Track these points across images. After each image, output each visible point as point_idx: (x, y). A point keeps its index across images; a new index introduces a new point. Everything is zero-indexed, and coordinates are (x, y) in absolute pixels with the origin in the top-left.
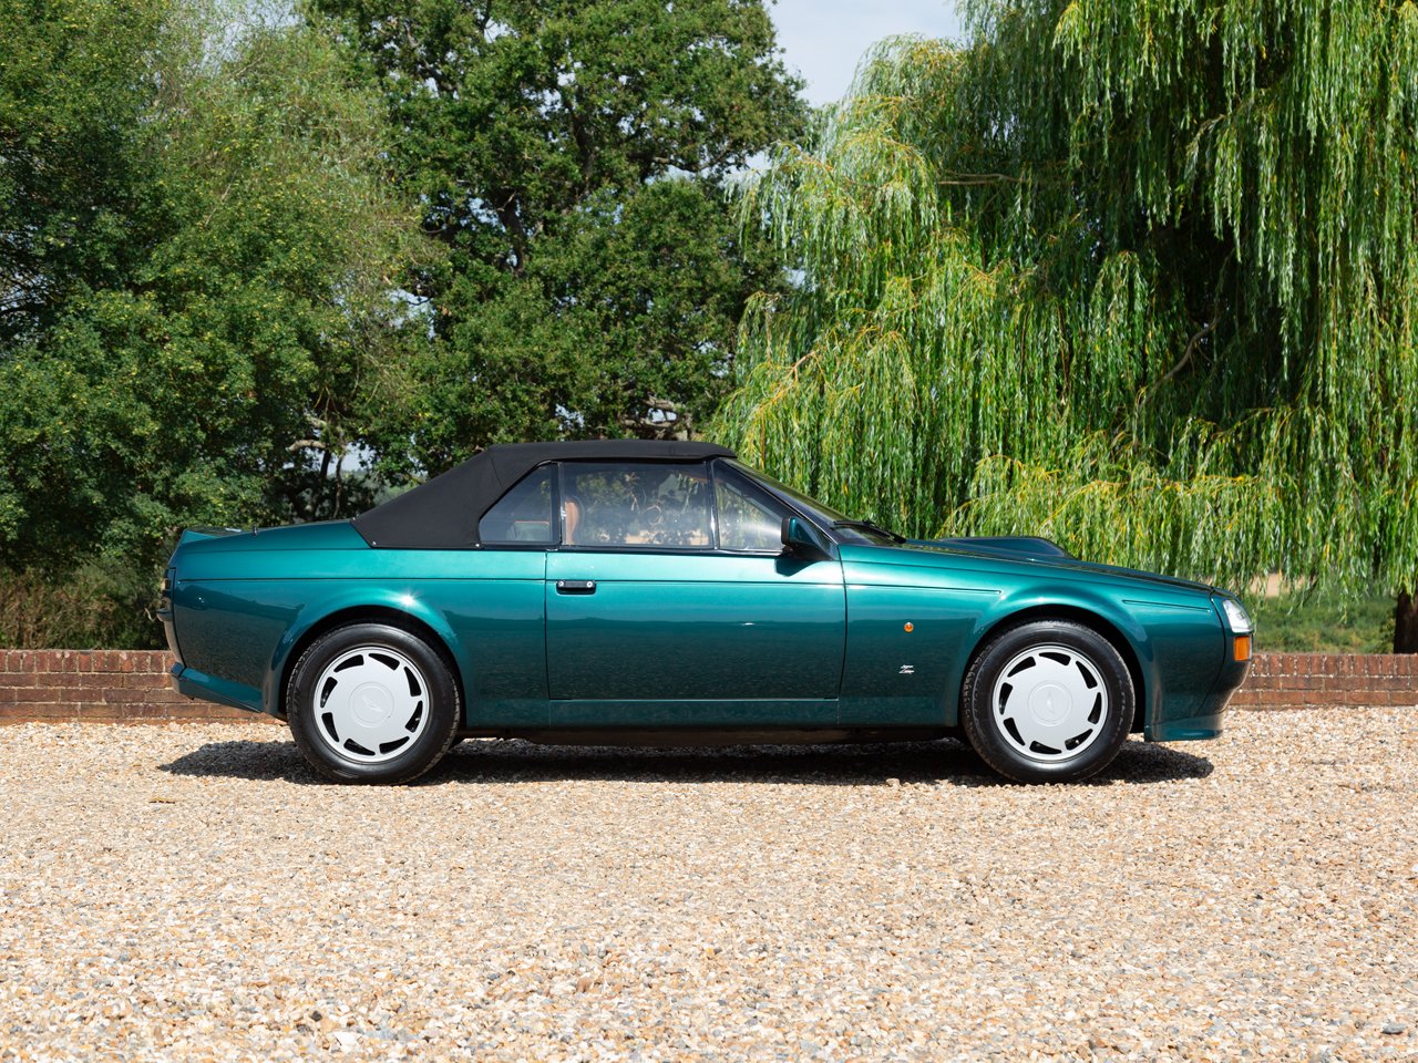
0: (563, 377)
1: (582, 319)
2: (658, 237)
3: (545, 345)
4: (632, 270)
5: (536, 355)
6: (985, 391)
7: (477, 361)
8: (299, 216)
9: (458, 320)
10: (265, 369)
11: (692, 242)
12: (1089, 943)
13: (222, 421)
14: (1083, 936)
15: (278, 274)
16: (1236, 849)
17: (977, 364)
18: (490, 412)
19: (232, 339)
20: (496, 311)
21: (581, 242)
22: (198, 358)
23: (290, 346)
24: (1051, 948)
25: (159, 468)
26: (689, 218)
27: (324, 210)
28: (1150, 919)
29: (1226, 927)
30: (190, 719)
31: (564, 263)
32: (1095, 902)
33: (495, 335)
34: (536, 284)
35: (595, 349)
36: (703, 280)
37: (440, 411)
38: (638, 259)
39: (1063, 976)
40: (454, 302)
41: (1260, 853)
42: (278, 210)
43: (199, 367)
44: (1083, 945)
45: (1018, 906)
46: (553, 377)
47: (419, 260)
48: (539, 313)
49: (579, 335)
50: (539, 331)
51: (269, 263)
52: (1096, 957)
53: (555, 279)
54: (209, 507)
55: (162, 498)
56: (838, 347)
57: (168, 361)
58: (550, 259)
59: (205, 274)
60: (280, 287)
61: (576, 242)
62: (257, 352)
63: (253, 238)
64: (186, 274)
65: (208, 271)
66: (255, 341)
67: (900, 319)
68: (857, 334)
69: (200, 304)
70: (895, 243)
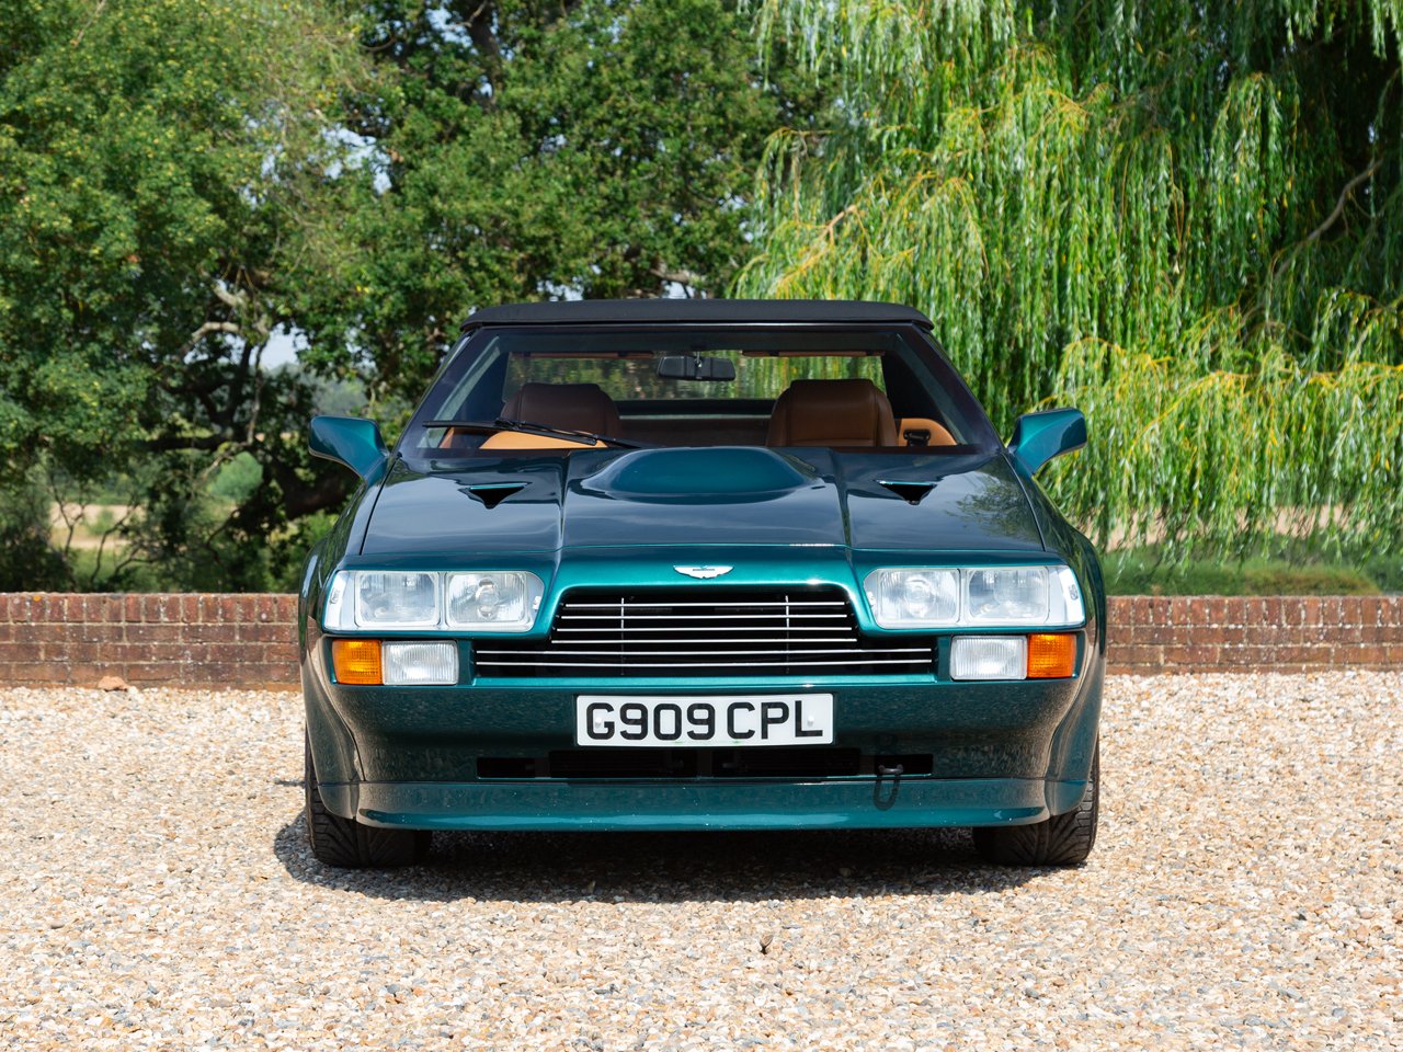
0: (544, 240)
1: (571, 165)
2: (665, 61)
3: (521, 198)
4: (633, 104)
5: (506, 210)
6: (1075, 256)
7: (434, 219)
8: (198, 29)
9: (410, 166)
10: (152, 225)
11: (709, 67)
12: (1054, 979)
13: (94, 296)
14: (1051, 969)
15: (168, 105)
16: (1296, 854)
17: (1065, 220)
18: (449, 286)
19: (111, 184)
20: (458, 154)
21: (568, 67)
22: (63, 211)
23: (184, 196)
24: (1003, 985)
25: (14, 357)
26: (704, 35)
27: (229, 22)
28: (1150, 947)
29: (1246, 958)
31: (547, 93)
32: (1084, 924)
33: (456, 186)
34: (511, 121)
35: (587, 203)
36: (723, 114)
37: (385, 284)
38: (640, 89)
39: (1005, 1022)
40: (407, 143)
41: (1325, 859)
42: (170, 23)
43: (64, 224)
44: (1046, 982)
45: (980, 928)
46: (532, 241)
47: (360, 89)
48: (514, 157)
49: (566, 185)
50: (512, 180)
51: (156, 91)
52: (1057, 998)
53: (536, 115)
54: (78, 407)
55: (18, 396)
56: (884, 199)
57: (25, 215)
58: (528, 89)
59: (74, 104)
60: (172, 122)
61: (562, 67)
62: (144, 202)
63: (139, 56)
64: (50, 106)
65: (80, 101)
66: (140, 189)
67: (966, 163)
68: (909, 183)
69: (69, 141)
70: (959, 62)
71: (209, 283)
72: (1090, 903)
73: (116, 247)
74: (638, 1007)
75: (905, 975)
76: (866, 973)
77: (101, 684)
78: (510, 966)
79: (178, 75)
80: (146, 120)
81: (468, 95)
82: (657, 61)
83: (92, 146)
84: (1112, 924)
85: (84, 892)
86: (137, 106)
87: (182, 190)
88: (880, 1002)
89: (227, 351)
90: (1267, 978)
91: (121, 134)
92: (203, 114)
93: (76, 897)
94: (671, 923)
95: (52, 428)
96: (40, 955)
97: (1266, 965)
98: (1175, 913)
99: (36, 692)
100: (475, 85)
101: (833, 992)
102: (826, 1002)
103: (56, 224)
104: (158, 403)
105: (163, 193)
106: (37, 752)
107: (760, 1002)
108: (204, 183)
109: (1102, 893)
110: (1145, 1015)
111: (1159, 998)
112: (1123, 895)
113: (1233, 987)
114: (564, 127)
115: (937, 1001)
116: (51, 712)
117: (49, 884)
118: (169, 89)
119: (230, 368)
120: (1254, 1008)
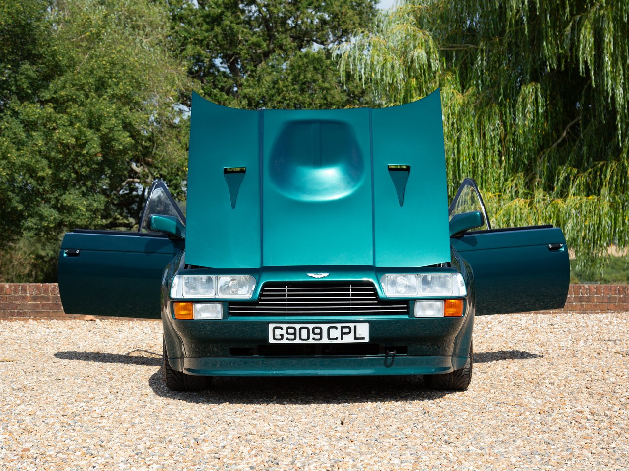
2: (304, 79)
4: (292, 95)
6: (463, 154)
8: (124, 67)
10: (106, 143)
11: (320, 81)
12: (456, 436)
13: (84, 169)
14: (455, 431)
15: (113, 96)
16: (550, 386)
17: (459, 139)
19: (90, 126)
21: (266, 81)
22: (72, 136)
23: (119, 131)
24: (436, 438)
25: (53, 192)
26: (319, 69)
27: (136, 64)
28: (493, 423)
29: (531, 427)
30: (41, 318)
31: (258, 91)
32: (467, 413)
34: (244, 102)
36: (326, 99)
38: (294, 89)
39: (437, 453)
41: (562, 388)
42: (113, 64)
43: (72, 141)
44: (453, 437)
45: (427, 415)
47: (187, 90)
51: (108, 90)
52: (457, 443)
53: (254, 99)
54: (78, 211)
55: (55, 207)
57: (57, 138)
58: (251, 89)
59: (76, 95)
60: (114, 102)
61: (264, 81)
62: (103, 133)
63: (101, 78)
64: (67, 95)
65: (78, 94)
66: (102, 127)
69: (74, 109)
70: (417, 79)
71: (129, 163)
72: (469, 405)
73: (92, 150)
74: (293, 447)
75: (397, 434)
76: (382, 433)
77: (85, 319)
78: (243, 430)
79: (117, 84)
80: (104, 101)
81: (229, 91)
82: (300, 78)
83: (83, 111)
84: (478, 413)
85: (76, 401)
86: (100, 96)
87: (119, 128)
88: (387, 445)
89: (136, 189)
90: (540, 436)
91: (94, 107)
92: (127, 100)
93: (72, 403)
94: (306, 413)
95: (68, 219)
96: (58, 427)
97: (539, 431)
98: (503, 410)
99: (60, 321)
100: (231, 87)
101: (369, 441)
102: (366, 444)
103: (69, 141)
104: (109, 210)
105: (111, 129)
106: (59, 346)
107: (340, 445)
108: (127, 126)
109: (474, 401)
110: (492, 451)
111: (497, 443)
112: (482, 402)
113: (527, 439)
114: (265, 104)
115: (410, 444)
116: (66, 329)
117: (62, 398)
118: (113, 90)
119: (137, 196)
120: (535, 448)
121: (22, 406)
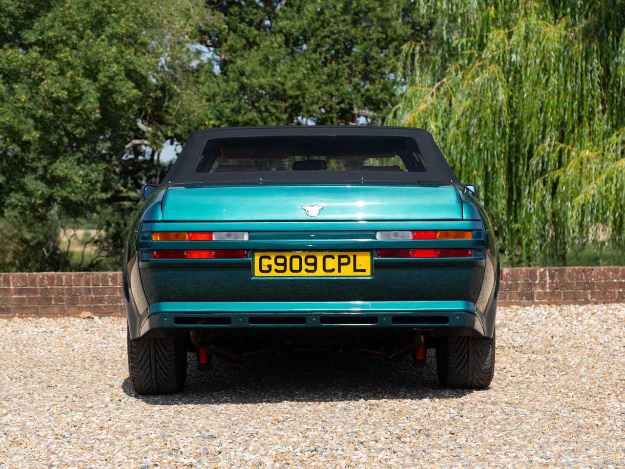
0: (297, 97)
1: (309, 59)
2: (357, 7)
3: (285, 77)
4: (341, 27)
5: (279, 82)
7: (243, 87)
9: (231, 62)
10: (106, 94)
11: (379, 9)
13: (78, 131)
15: (112, 37)
18: (251, 120)
19: (86, 75)
20: (255, 55)
21: (308, 11)
22: (63, 89)
23: (121, 80)
25: (40, 159)
30: (28, 315)
31: (298, 24)
33: (253, 71)
34: (280, 38)
35: (318, 78)
36: (386, 33)
37: (219, 119)
38: (344, 21)
40: (229, 50)
43: (64, 94)
46: (291, 97)
47: (206, 25)
48: (282, 56)
49: (307, 69)
50: (282, 68)
51: (107, 29)
53: (292, 35)
54: (72, 183)
55: (42, 178)
56: (460, 76)
57: (45, 90)
58: (288, 22)
59: (67, 35)
60: (115, 44)
61: (305, 11)
62: (102, 83)
63: (98, 13)
64: (55, 36)
65: (70, 34)
66: (100, 76)
67: (499, 57)
68: (472, 67)
69: (65, 54)
70: (496, 7)
71: (135, 121)
72: (540, 411)
73: (88, 106)
74: (324, 459)
75: (449, 444)
76: (431, 443)
77: (81, 315)
78: (267, 441)
79: (117, 21)
80: (102, 43)
81: (260, 26)
82: (353, 7)
83: (76, 56)
84: (550, 420)
85: (71, 410)
86: (98, 36)
87: (121, 77)
88: (436, 456)
89: (143, 153)
90: (619, 443)
91: (90, 50)
92: (131, 40)
93: (67, 413)
94: (343, 422)
95: (60, 193)
96: (51, 439)
97: (619, 438)
98: (580, 415)
99: (50, 319)
100: (262, 21)
101: (415, 452)
102: (411, 456)
103: (60, 94)
104: (110, 180)
105: (111, 78)
106: (50, 347)
107: (380, 456)
108: (131, 74)
109: (547, 406)
110: (559, 460)
111: (566, 453)
112: (556, 407)
113: (602, 447)
114: (306, 40)
115: (463, 455)
116: (58, 329)
117: (55, 407)
118: (113, 28)
119: (145, 161)
120: (610, 457)
121: (9, 416)
